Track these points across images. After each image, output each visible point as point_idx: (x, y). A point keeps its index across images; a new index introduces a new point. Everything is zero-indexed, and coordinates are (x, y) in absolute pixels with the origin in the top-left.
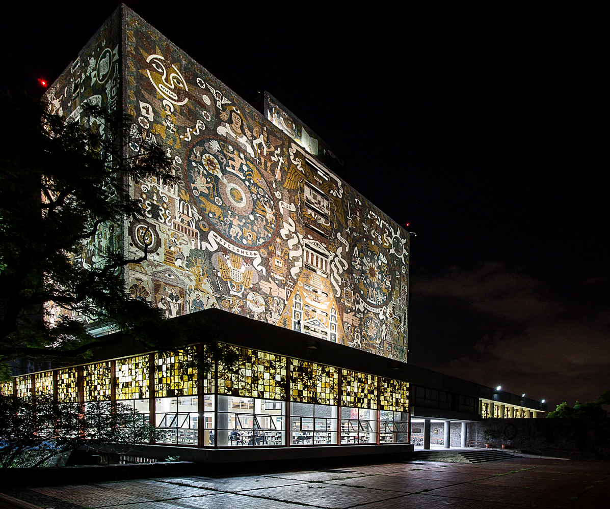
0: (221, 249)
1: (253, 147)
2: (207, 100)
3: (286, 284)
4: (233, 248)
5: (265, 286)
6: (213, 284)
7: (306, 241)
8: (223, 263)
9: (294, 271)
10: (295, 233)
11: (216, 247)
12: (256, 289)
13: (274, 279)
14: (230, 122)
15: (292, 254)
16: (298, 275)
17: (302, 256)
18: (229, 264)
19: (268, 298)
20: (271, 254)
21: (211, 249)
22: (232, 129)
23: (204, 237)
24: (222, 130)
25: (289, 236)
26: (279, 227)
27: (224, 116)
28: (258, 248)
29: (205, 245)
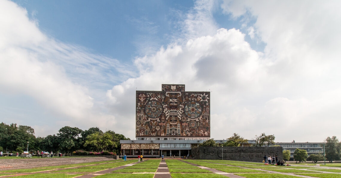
0: (151, 120)
1: (157, 99)
2: (148, 96)
3: (165, 122)
4: (153, 119)
5: (160, 124)
6: (149, 127)
7: (170, 111)
8: (151, 123)
9: (167, 119)
10: (167, 110)
11: (150, 120)
12: (158, 125)
13: (162, 122)
14: (153, 97)
15: (166, 115)
16: (168, 119)
17: (169, 115)
18: (152, 122)
19: (161, 126)
20: (161, 117)
21: (149, 121)
22: (153, 98)
23: (148, 120)
24: (151, 99)
25: (166, 111)
26: (163, 110)
27: (151, 97)
28: (158, 117)
29: (148, 121)
